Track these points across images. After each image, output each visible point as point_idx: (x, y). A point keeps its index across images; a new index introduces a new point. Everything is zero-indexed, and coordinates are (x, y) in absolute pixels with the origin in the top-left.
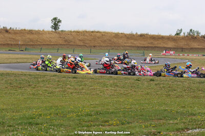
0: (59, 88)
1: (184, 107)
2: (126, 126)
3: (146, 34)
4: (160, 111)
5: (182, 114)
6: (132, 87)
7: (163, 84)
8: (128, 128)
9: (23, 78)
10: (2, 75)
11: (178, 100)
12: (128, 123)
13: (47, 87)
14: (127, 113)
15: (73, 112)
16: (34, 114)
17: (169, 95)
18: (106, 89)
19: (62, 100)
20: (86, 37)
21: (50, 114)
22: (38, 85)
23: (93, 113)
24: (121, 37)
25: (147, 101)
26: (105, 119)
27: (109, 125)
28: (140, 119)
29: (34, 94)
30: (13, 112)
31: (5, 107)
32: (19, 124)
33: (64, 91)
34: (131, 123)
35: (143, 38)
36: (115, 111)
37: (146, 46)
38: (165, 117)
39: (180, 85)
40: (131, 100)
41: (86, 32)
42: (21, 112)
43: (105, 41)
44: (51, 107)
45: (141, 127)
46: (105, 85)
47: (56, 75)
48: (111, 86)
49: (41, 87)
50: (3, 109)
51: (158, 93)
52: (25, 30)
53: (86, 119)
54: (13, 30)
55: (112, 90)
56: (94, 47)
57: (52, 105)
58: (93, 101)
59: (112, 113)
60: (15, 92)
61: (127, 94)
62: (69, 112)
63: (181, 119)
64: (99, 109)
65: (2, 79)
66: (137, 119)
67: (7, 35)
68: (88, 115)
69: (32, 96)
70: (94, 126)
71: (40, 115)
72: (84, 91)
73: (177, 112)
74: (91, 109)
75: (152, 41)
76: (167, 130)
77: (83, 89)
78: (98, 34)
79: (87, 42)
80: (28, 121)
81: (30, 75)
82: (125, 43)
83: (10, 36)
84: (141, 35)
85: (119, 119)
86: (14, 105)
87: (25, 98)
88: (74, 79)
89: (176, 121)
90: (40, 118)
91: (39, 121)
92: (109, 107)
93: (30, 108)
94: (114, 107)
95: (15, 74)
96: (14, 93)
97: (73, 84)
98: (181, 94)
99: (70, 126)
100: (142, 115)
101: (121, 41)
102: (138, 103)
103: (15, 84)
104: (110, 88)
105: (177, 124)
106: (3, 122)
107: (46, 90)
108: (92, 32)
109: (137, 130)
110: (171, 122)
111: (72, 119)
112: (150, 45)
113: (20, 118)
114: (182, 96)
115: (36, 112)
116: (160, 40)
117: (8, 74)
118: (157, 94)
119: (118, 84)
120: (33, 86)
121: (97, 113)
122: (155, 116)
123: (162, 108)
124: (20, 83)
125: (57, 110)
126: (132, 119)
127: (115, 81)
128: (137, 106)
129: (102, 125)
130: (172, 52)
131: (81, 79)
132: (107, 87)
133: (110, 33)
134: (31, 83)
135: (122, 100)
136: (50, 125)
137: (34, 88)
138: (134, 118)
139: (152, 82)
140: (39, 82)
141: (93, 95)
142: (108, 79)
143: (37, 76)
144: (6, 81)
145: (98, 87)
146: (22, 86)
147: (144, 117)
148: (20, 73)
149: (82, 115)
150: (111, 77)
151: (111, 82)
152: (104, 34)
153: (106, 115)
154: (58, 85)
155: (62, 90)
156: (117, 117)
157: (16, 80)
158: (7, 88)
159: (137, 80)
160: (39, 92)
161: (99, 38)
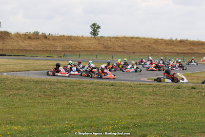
0: (95, 97)
3: (186, 40)
4: (202, 123)
6: (172, 95)
9: (58, 85)
13: (83, 96)
14: (167, 126)
16: (66, 127)
18: (144, 97)
19: (98, 111)
20: (125, 44)
21: (84, 127)
22: (73, 94)
24: (161, 43)
25: (188, 112)
26: (143, 133)
28: (181, 132)
29: (68, 104)
30: (43, 124)
31: (35, 118)
33: (101, 100)
35: (183, 44)
36: (155, 123)
37: (186, 52)
41: (126, 38)
42: (52, 124)
43: (145, 47)
44: (86, 118)
46: (144, 94)
47: (93, 83)
48: (150, 95)
49: (76, 95)
50: (33, 121)
51: (199, 102)
55: (151, 99)
56: (134, 53)
57: (86, 116)
58: (131, 112)
59: (151, 125)
60: (48, 101)
61: (168, 103)
62: (104, 125)
64: (137, 121)
65: (36, 87)
66: (179, 133)
67: (45, 41)
68: (124, 128)
69: (65, 106)
71: (73, 128)
72: (122, 100)
74: (129, 120)
75: (191, 47)
77: (120, 98)
78: (137, 40)
79: (127, 48)
81: (65, 83)
82: (165, 49)
83: (49, 42)
84: (181, 41)
85: (159, 132)
86: (46, 116)
87: (58, 108)
88: (112, 87)
92: (148, 119)
93: (62, 120)
94: (153, 119)
95: (50, 82)
96: (48, 103)
97: (110, 92)
101: (160, 47)
102: (179, 114)
103: (49, 93)
104: (150, 97)
107: (81, 99)
108: (132, 38)
115: (68, 124)
116: (200, 46)
117: (43, 82)
118: (199, 104)
119: (158, 93)
120: (68, 95)
121: (135, 126)
122: (198, 129)
124: (55, 92)
125: (91, 121)
126: (173, 133)
127: (155, 89)
128: (178, 117)
131: (118, 87)
132: (146, 96)
133: (149, 39)
134: (66, 92)
135: (161, 110)
137: (69, 97)
138: (175, 131)
139: (193, 90)
140: (74, 91)
141: (131, 104)
142: (148, 87)
143: (72, 84)
144: (40, 89)
145: (136, 96)
146: (56, 94)
147: (186, 131)
148: (56, 80)
149: (118, 128)
150: (150, 85)
151: (150, 90)
152: (143, 40)
153: (144, 128)
154: (94, 94)
155: (98, 98)
156: (156, 130)
157: (51, 88)
158: (40, 97)
159: (177, 88)
160: (74, 101)
161: (138, 44)
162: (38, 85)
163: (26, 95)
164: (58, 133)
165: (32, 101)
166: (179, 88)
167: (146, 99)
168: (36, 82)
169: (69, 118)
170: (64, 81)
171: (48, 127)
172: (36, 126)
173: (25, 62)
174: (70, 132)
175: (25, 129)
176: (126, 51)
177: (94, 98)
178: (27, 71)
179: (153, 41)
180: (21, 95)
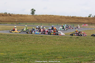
1: (92, 50)
2: (65, 59)
4: (81, 52)
5: (91, 53)
6: (68, 41)
7: (83, 40)
8: (66, 60)
9: (18, 37)
10: (8, 36)
11: (89, 47)
12: (67, 58)
13: (29, 41)
14: (66, 53)
15: (41, 52)
16: (23, 54)
17: (86, 45)
18: (56, 42)
19: (36, 47)
20: (47, 18)
21: (30, 54)
22: (25, 40)
23: (50, 53)
24: (63, 18)
25: (75, 48)
26: (56, 56)
27: (58, 59)
28: (72, 55)
30: (13, 52)
31: (9, 50)
32: (16, 58)
33: (37, 43)
34: (68, 58)
35: (74, 18)
37: (75, 22)
38: (83, 55)
39: (91, 40)
40: (68, 47)
41: (47, 15)
42: (17, 52)
43: (56, 20)
44: (31, 50)
45: (72, 59)
46: (56, 40)
47: (33, 36)
48: (58, 40)
49: (26, 41)
52: (18, 14)
53: (47, 56)
54: (13, 15)
55: (59, 42)
56: (51, 22)
58: (50, 48)
59: (59, 53)
61: (66, 44)
62: (39, 53)
63: (91, 56)
64: (53, 51)
67: (10, 17)
68: (48, 54)
69: (22, 45)
70: (51, 59)
71: (26, 54)
72: (46, 43)
73: (89, 53)
74: (49, 51)
75: (77, 20)
76: (85, 61)
77: (45, 42)
78: (52, 16)
79: (48, 20)
80: (20, 57)
81: (21, 35)
82: (65, 21)
83: (12, 17)
84: (73, 17)
86: (14, 49)
87: (18, 46)
88: (41, 37)
89: (88, 57)
90: (26, 55)
91: (25, 57)
92: (58, 50)
93: (21, 51)
94: (60, 50)
95: (14, 35)
96: (14, 44)
97: (41, 39)
98: (91, 44)
99: (40, 59)
100: (73, 54)
101: (63, 20)
102: (71, 49)
103: (14, 40)
104: (58, 41)
105: (89, 58)
106: (8, 57)
107: (28, 43)
108: (50, 15)
109: (71, 61)
110: (86, 57)
111: (40, 56)
112: (77, 22)
113: (17, 55)
114: (91, 45)
115: (24, 52)
116: (81, 19)
117: (11, 35)
118: (80, 44)
119: (62, 40)
121: (52, 53)
122: (79, 54)
123: (82, 51)
124: (16, 39)
125: (33, 51)
127: (61, 38)
129: (54, 59)
130: (87, 25)
131: (44, 37)
132: (56, 41)
133: (58, 16)
134: (21, 39)
135: (63, 47)
136: (30, 59)
137: (23, 41)
138: (69, 55)
139: (77, 39)
140: (25, 39)
141: (50, 44)
142: (57, 37)
143: (24, 36)
144: (10, 38)
145: (53, 41)
146: (17, 40)
147: (74, 55)
148: (16, 34)
149: (45, 54)
150: (59, 36)
151: (59, 38)
152: (55, 16)
153: (56, 54)
154: (34, 40)
155: (36, 42)
156: (61, 55)
157: (15, 38)
158: (10, 41)
159: (70, 38)
160: (25, 43)
161: (53, 18)
162: (9, 37)
163: (4, 41)
164: (20, 56)
165: (7, 43)
166: (71, 38)
167: (57, 42)
168: (8, 35)
169: (24, 50)
170: (20, 35)
171: (15, 53)
172: (10, 53)
173: (2, 27)
174: (25, 55)
175: (6, 54)
176: (47, 22)
177: (34, 42)
178: (3, 30)
179: (60, 17)
180: (2, 41)
